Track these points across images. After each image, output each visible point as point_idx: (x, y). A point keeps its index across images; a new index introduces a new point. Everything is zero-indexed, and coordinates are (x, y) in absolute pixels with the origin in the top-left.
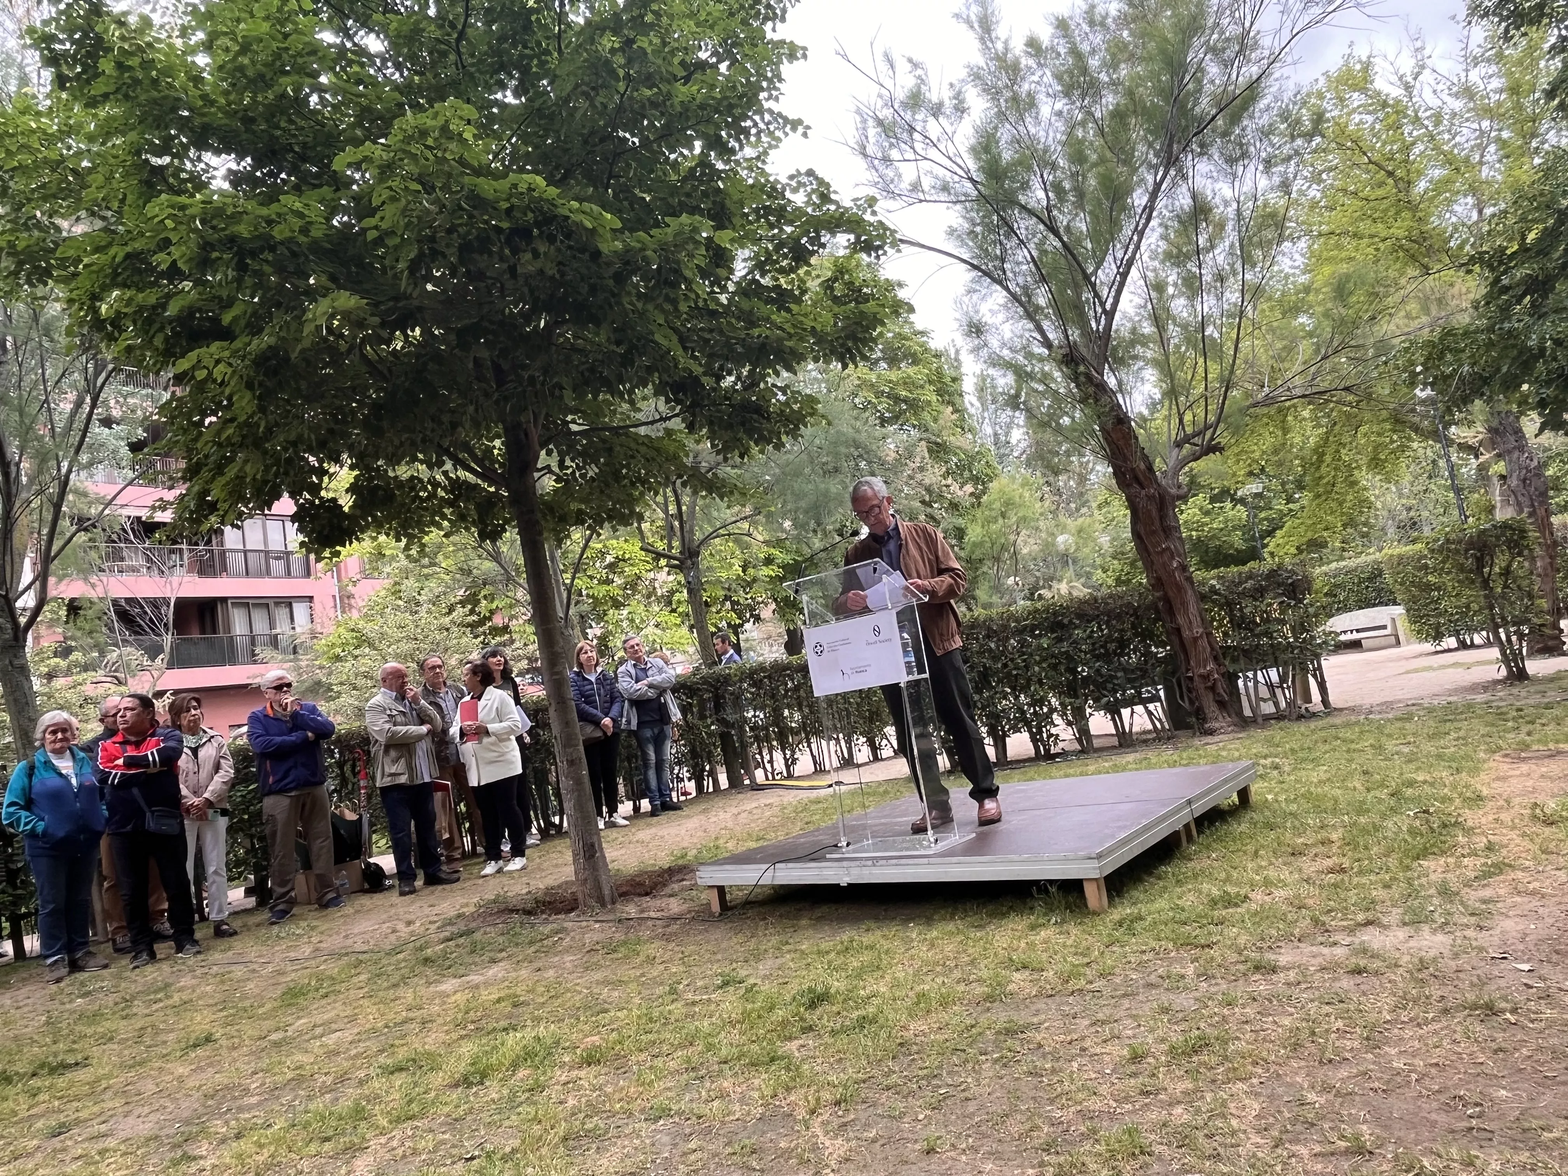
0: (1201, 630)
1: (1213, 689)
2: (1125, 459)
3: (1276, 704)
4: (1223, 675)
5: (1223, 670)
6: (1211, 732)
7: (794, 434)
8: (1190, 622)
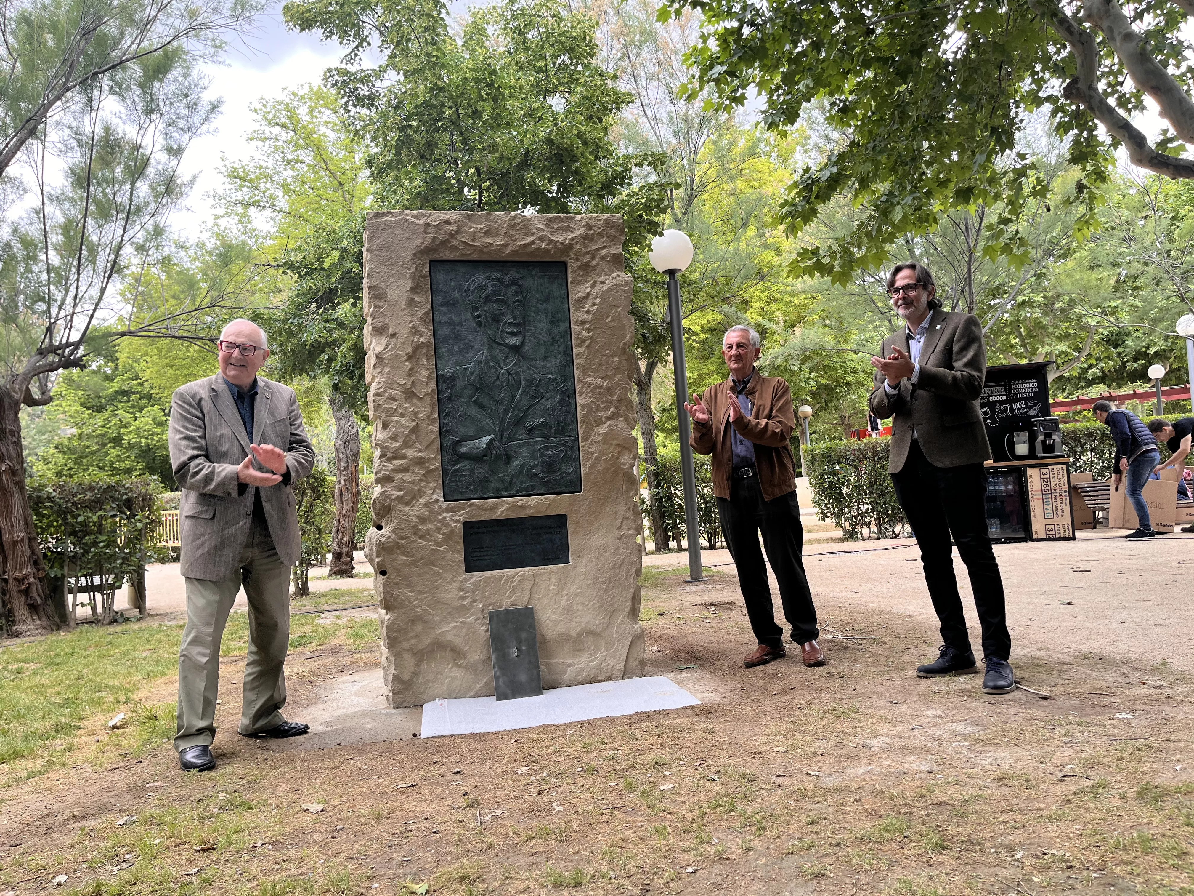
0: (22, 535)
1: (26, 592)
3: (94, 609)
6: (17, 635)
8: (12, 526)
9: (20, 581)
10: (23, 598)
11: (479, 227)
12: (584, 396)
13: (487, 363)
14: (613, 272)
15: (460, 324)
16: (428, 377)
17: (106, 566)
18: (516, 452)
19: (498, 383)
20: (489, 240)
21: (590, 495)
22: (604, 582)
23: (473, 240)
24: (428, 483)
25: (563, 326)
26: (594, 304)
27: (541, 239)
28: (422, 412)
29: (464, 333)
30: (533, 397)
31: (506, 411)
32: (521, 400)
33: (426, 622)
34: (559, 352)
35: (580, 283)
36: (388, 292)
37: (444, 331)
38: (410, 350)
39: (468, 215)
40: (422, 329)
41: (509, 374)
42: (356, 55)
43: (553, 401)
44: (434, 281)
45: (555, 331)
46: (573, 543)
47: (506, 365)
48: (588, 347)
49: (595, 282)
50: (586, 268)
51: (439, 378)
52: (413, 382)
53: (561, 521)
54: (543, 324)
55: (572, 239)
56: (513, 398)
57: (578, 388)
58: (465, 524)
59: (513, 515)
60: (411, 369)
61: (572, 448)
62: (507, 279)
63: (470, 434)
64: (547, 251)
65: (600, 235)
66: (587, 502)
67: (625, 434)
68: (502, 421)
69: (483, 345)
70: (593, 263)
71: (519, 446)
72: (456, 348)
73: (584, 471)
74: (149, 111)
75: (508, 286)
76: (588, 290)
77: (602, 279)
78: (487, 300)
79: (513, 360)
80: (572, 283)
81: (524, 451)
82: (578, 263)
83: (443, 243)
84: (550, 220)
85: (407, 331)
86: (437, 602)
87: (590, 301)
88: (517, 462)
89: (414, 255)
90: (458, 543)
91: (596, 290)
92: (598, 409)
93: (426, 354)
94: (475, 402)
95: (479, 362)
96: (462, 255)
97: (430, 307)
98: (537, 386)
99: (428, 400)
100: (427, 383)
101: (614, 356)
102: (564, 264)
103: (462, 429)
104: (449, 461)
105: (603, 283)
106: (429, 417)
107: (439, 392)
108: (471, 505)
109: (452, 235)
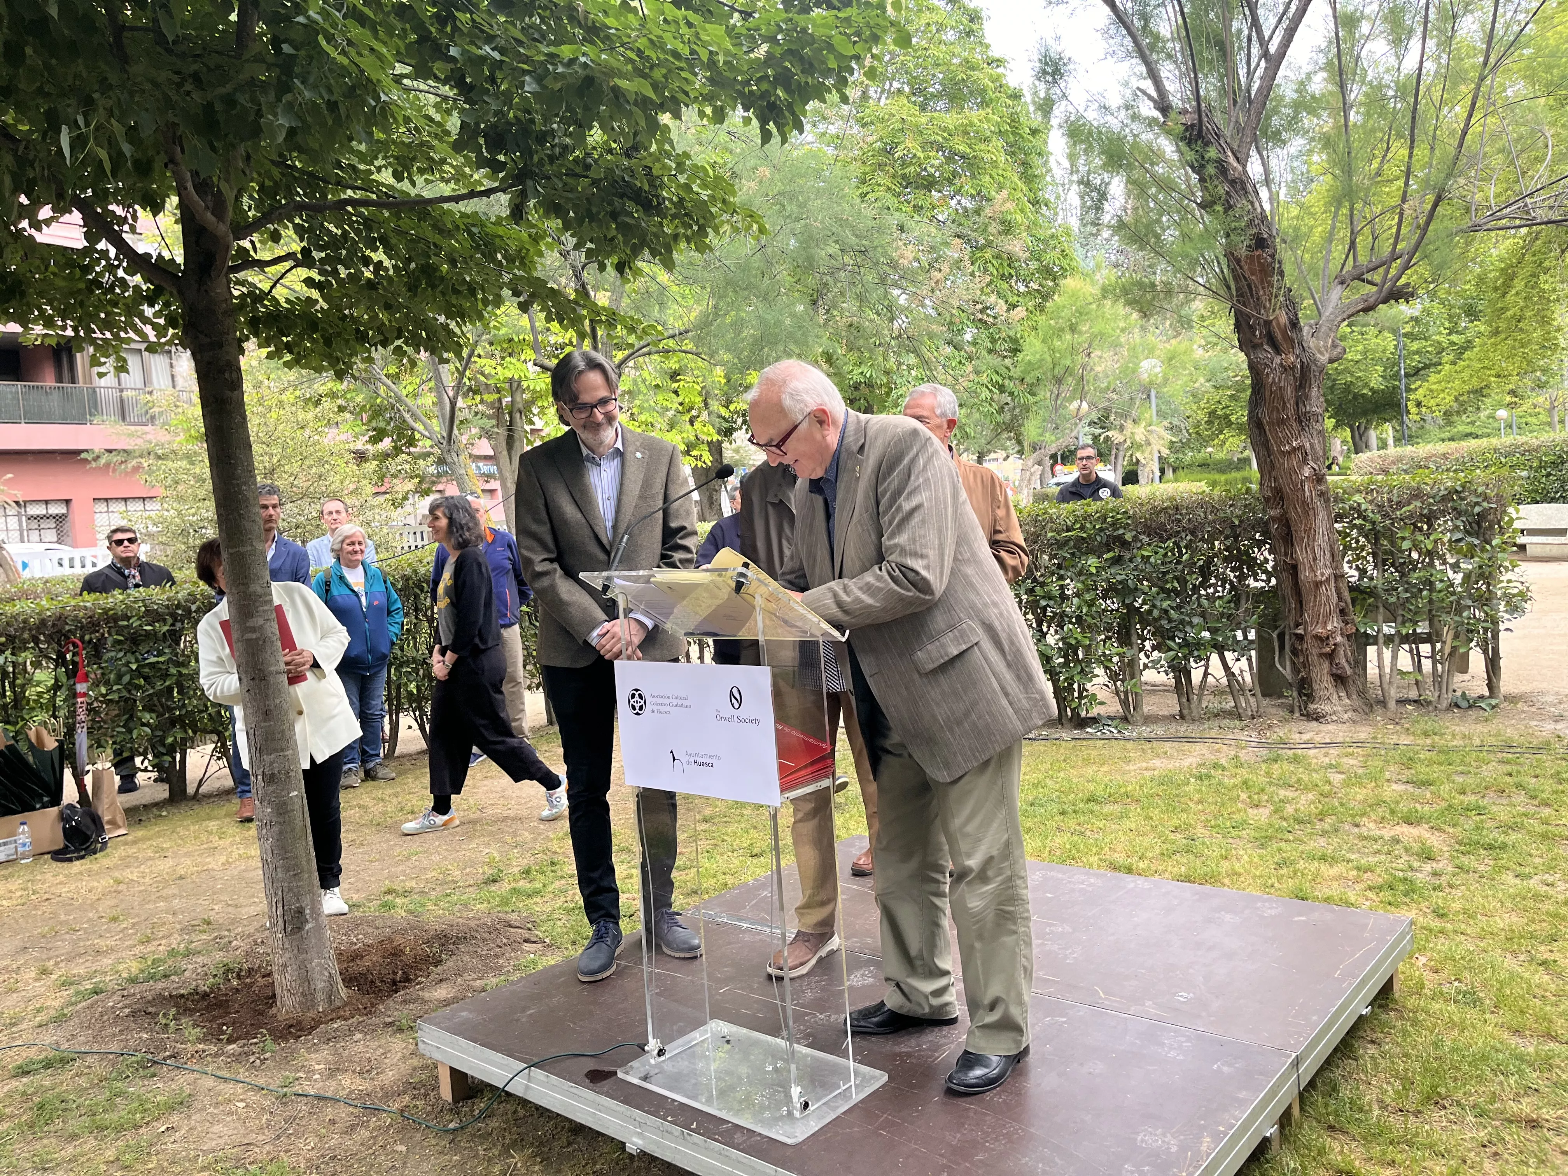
0: (1328, 572)
1: (1331, 656)
2: (1258, 304)
4: (1349, 637)
5: (1350, 630)
6: (1317, 718)
7: (698, 240)
8: (1315, 559)
9: (1322, 640)
10: (1326, 665)
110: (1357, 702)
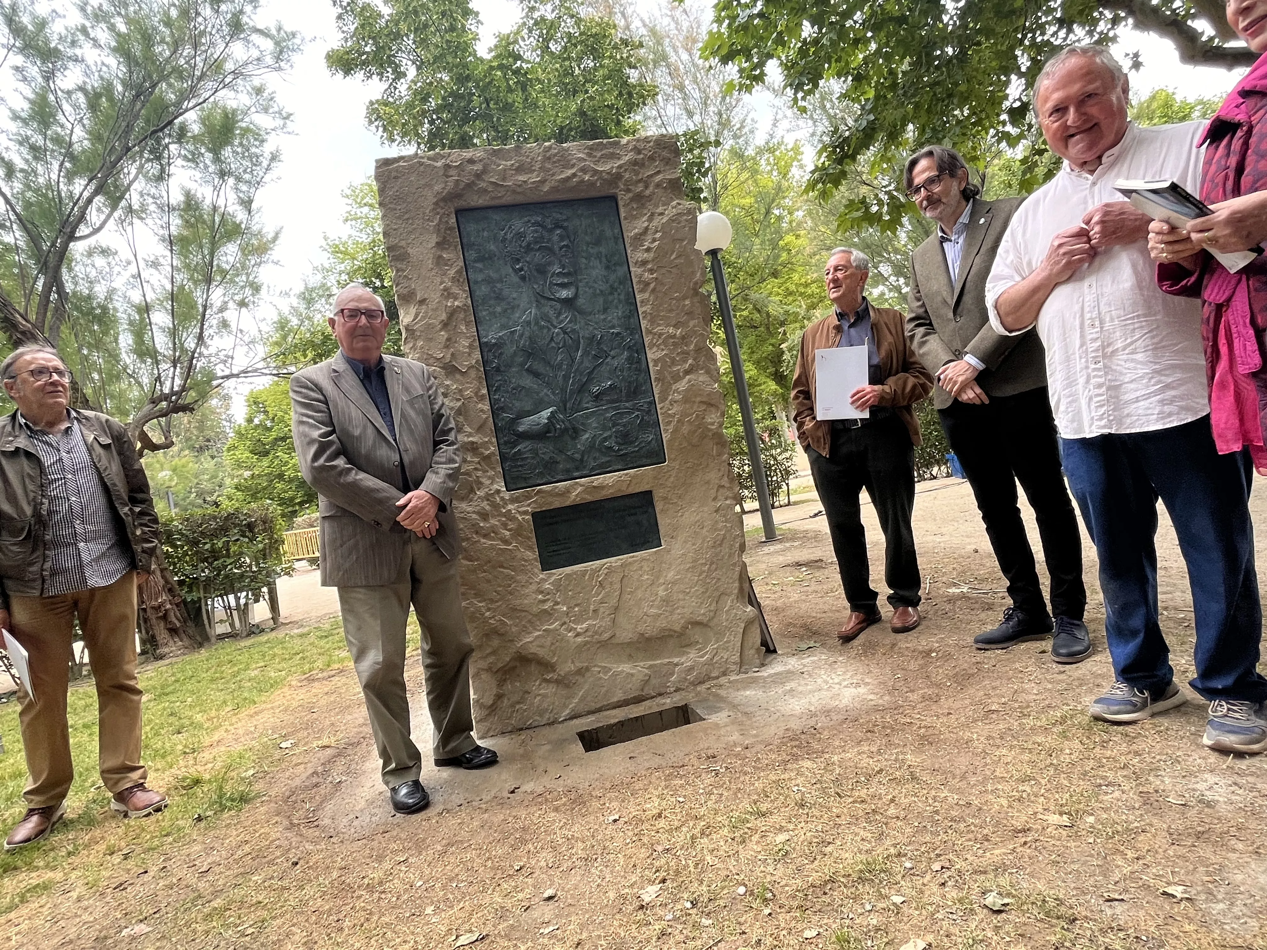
1: (165, 617)
3: (232, 625)
5: (177, 600)
6: (161, 657)
9: (157, 608)
10: (162, 624)
11: (509, 163)
12: (655, 349)
13: (537, 323)
14: (672, 200)
15: (501, 281)
16: (471, 346)
17: (237, 585)
18: (583, 424)
19: (553, 344)
20: (521, 178)
21: (676, 464)
22: (706, 564)
23: (504, 179)
24: (485, 471)
25: (621, 271)
26: (654, 240)
27: (584, 170)
28: (467, 389)
29: (506, 292)
30: (596, 357)
31: (566, 378)
32: (582, 362)
33: (503, 635)
34: (620, 301)
35: (635, 218)
36: (410, 251)
37: (483, 290)
38: (444, 316)
39: (494, 151)
40: (455, 290)
41: (565, 333)
42: (395, 88)
43: (620, 359)
44: (464, 234)
45: (612, 277)
46: (663, 522)
47: (560, 323)
48: (653, 290)
49: (653, 214)
50: (639, 198)
51: (483, 347)
52: (453, 354)
53: (646, 498)
54: (597, 271)
55: (620, 167)
56: (573, 362)
57: (647, 340)
58: (534, 515)
59: (589, 498)
60: (448, 340)
61: (648, 412)
62: (549, 223)
63: (527, 409)
64: (592, 184)
65: (652, 159)
66: (674, 473)
67: (708, 389)
68: (563, 390)
69: (530, 302)
70: (647, 192)
71: (588, 416)
72: (499, 309)
73: (666, 437)
74: (222, 174)
75: (551, 231)
76: (646, 224)
77: (660, 209)
78: (528, 249)
79: (567, 316)
80: (625, 218)
81: (593, 422)
82: (630, 195)
83: (469, 186)
84: (591, 148)
85: (439, 294)
86: (514, 610)
87: (649, 238)
88: (587, 436)
89: (436, 204)
90: (529, 538)
91: (655, 223)
92: (674, 362)
93: (464, 319)
94: (529, 371)
95: (528, 323)
96: (493, 198)
97: (462, 264)
98: (599, 343)
99: (473, 374)
100: (469, 355)
101: (684, 298)
102: (613, 199)
103: (517, 404)
104: (506, 443)
105: (662, 214)
106: (476, 394)
107: (485, 363)
108: (539, 492)
109: (478, 176)
110: (187, 642)
